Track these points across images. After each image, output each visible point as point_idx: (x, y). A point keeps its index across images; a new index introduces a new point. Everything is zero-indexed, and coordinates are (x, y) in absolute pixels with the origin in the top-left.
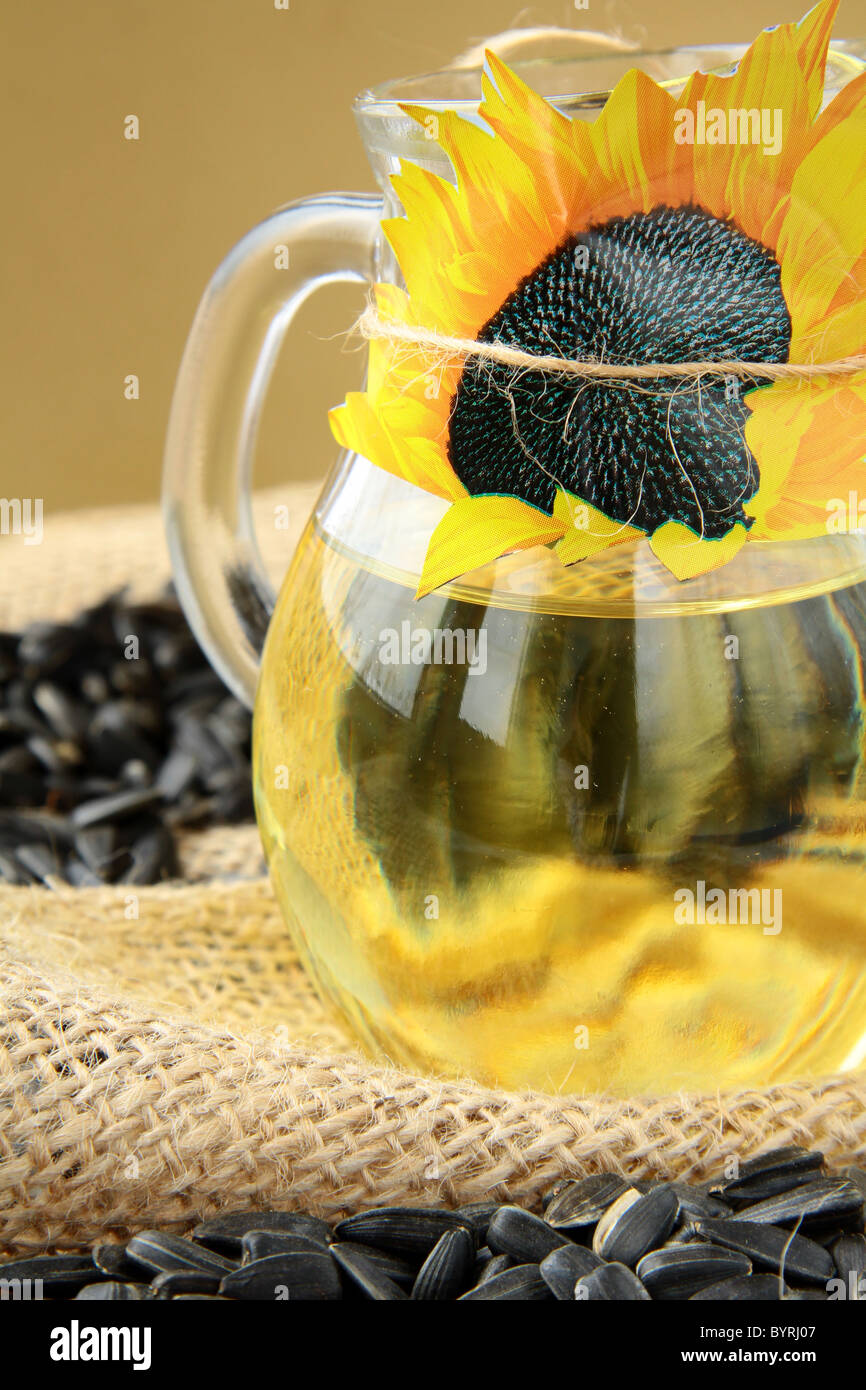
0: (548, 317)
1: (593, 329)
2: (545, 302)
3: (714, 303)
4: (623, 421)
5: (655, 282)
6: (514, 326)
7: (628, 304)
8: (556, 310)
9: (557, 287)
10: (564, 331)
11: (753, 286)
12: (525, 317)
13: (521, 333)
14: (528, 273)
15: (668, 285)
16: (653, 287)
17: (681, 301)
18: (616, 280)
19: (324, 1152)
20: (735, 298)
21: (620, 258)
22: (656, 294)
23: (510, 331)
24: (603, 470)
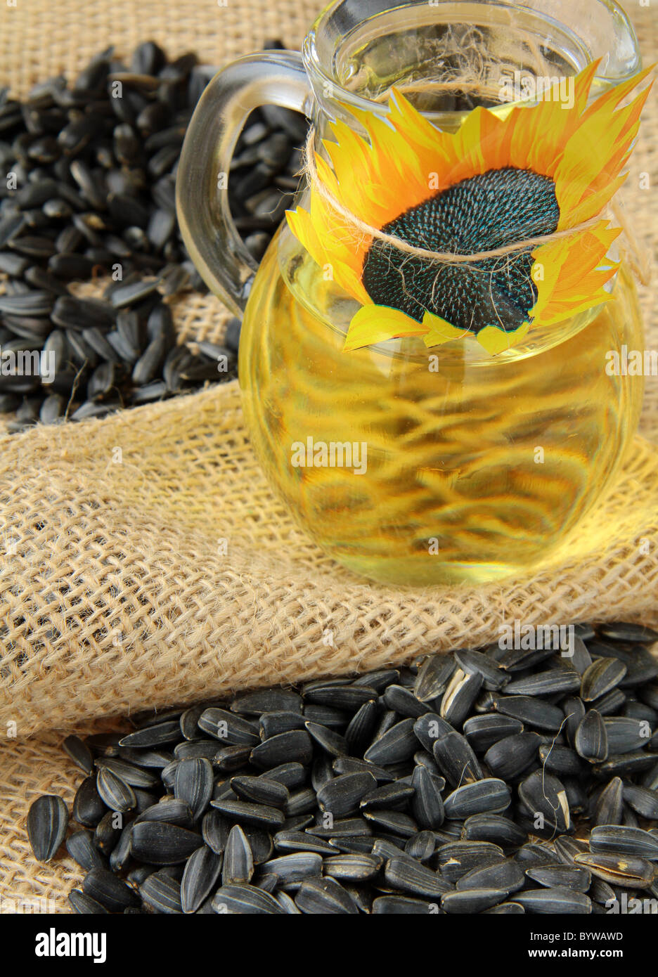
0: (424, 230)
1: (450, 237)
2: (423, 222)
3: (517, 211)
4: (465, 281)
5: (485, 207)
6: (404, 229)
7: (470, 222)
8: (429, 227)
9: (430, 216)
10: (433, 237)
11: (539, 197)
12: (410, 227)
13: (408, 234)
14: (414, 206)
15: (492, 207)
16: (484, 211)
17: (499, 214)
18: (464, 211)
19: (297, 656)
20: (529, 206)
21: (466, 198)
22: (485, 213)
23: (401, 231)
24: (452, 304)
